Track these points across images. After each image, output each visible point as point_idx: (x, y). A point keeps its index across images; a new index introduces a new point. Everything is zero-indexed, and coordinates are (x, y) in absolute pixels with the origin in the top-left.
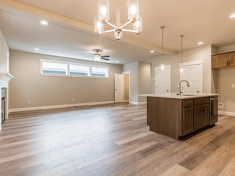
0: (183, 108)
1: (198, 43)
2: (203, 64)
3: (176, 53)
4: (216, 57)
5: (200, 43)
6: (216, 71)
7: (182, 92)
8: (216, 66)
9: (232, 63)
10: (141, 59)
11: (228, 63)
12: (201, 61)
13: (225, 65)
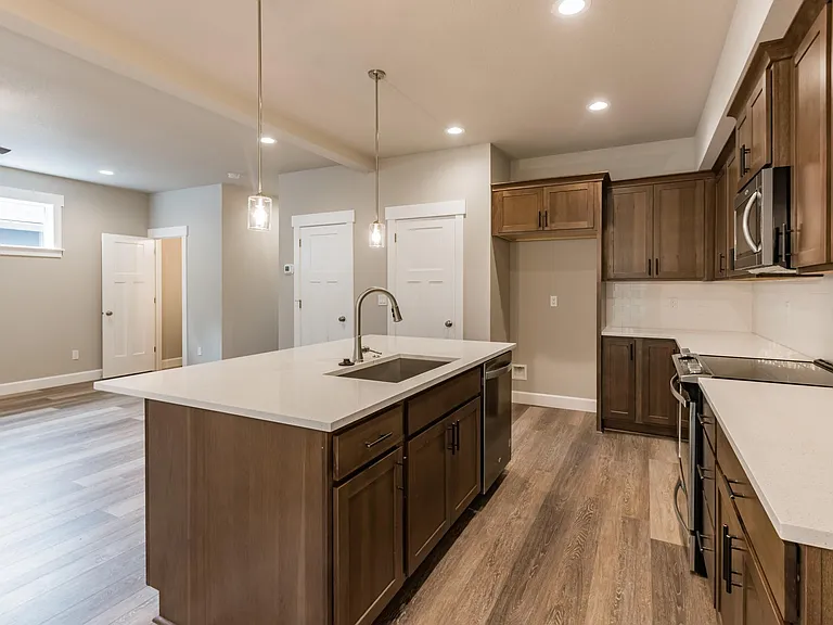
0: (336, 484)
1: (447, 127)
2: (465, 215)
3: (374, 161)
4: (505, 194)
5: (455, 131)
6: (504, 244)
7: (366, 350)
8: (507, 229)
9: (552, 222)
10: (230, 175)
11: (542, 221)
12: (458, 206)
13: (533, 226)
